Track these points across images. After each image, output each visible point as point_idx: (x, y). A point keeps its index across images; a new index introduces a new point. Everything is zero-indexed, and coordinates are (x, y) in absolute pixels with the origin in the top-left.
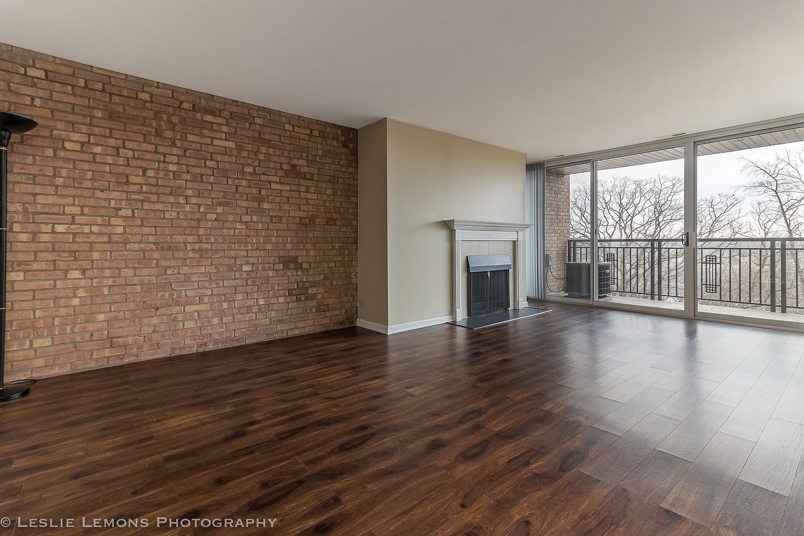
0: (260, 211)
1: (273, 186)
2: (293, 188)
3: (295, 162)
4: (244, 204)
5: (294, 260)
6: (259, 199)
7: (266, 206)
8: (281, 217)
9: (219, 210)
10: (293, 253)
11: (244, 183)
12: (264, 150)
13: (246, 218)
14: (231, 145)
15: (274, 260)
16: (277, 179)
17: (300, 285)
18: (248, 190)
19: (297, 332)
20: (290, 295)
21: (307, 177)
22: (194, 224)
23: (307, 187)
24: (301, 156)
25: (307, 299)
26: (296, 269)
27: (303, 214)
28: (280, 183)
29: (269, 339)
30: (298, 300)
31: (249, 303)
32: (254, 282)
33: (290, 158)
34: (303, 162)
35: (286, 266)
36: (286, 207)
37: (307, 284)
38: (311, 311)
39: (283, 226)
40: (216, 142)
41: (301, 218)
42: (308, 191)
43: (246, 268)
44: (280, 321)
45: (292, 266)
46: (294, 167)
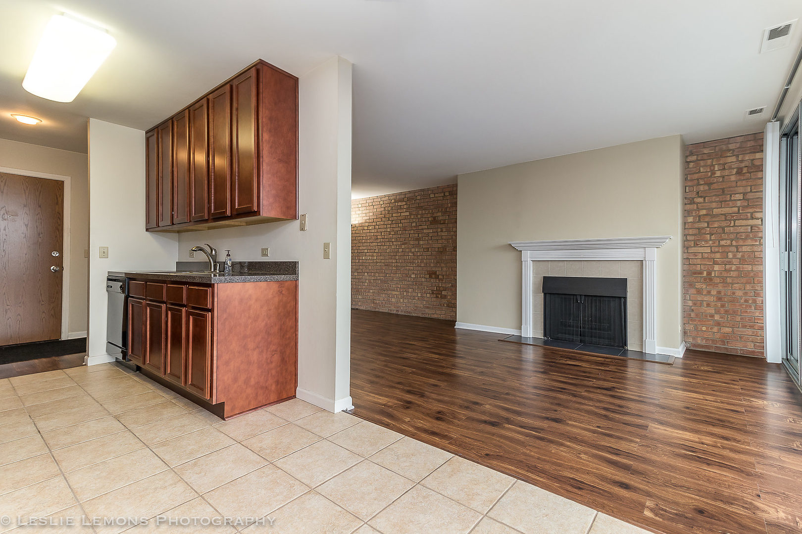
0: (418, 246)
1: (425, 231)
2: (434, 230)
3: (435, 215)
4: (412, 243)
5: (435, 273)
6: (418, 239)
7: (421, 242)
8: (428, 248)
9: (403, 246)
10: (434, 269)
11: (412, 232)
12: (420, 212)
13: (413, 250)
14: (408, 214)
15: (425, 273)
16: (426, 227)
17: (438, 288)
18: (414, 235)
19: (435, 316)
20: (433, 293)
21: (442, 223)
22: (395, 254)
23: (442, 229)
24: (439, 210)
25: (441, 298)
26: (436, 278)
27: (440, 246)
28: (428, 229)
29: (423, 316)
30: (437, 297)
31: (414, 294)
32: (416, 284)
33: (433, 213)
34: (440, 214)
35: (430, 277)
36: (430, 242)
37: (441, 288)
38: (444, 305)
39: (429, 253)
40: (402, 214)
41: (438, 248)
42: (442, 231)
43: (413, 276)
44: (428, 308)
45: (433, 276)
46: (434, 218)
